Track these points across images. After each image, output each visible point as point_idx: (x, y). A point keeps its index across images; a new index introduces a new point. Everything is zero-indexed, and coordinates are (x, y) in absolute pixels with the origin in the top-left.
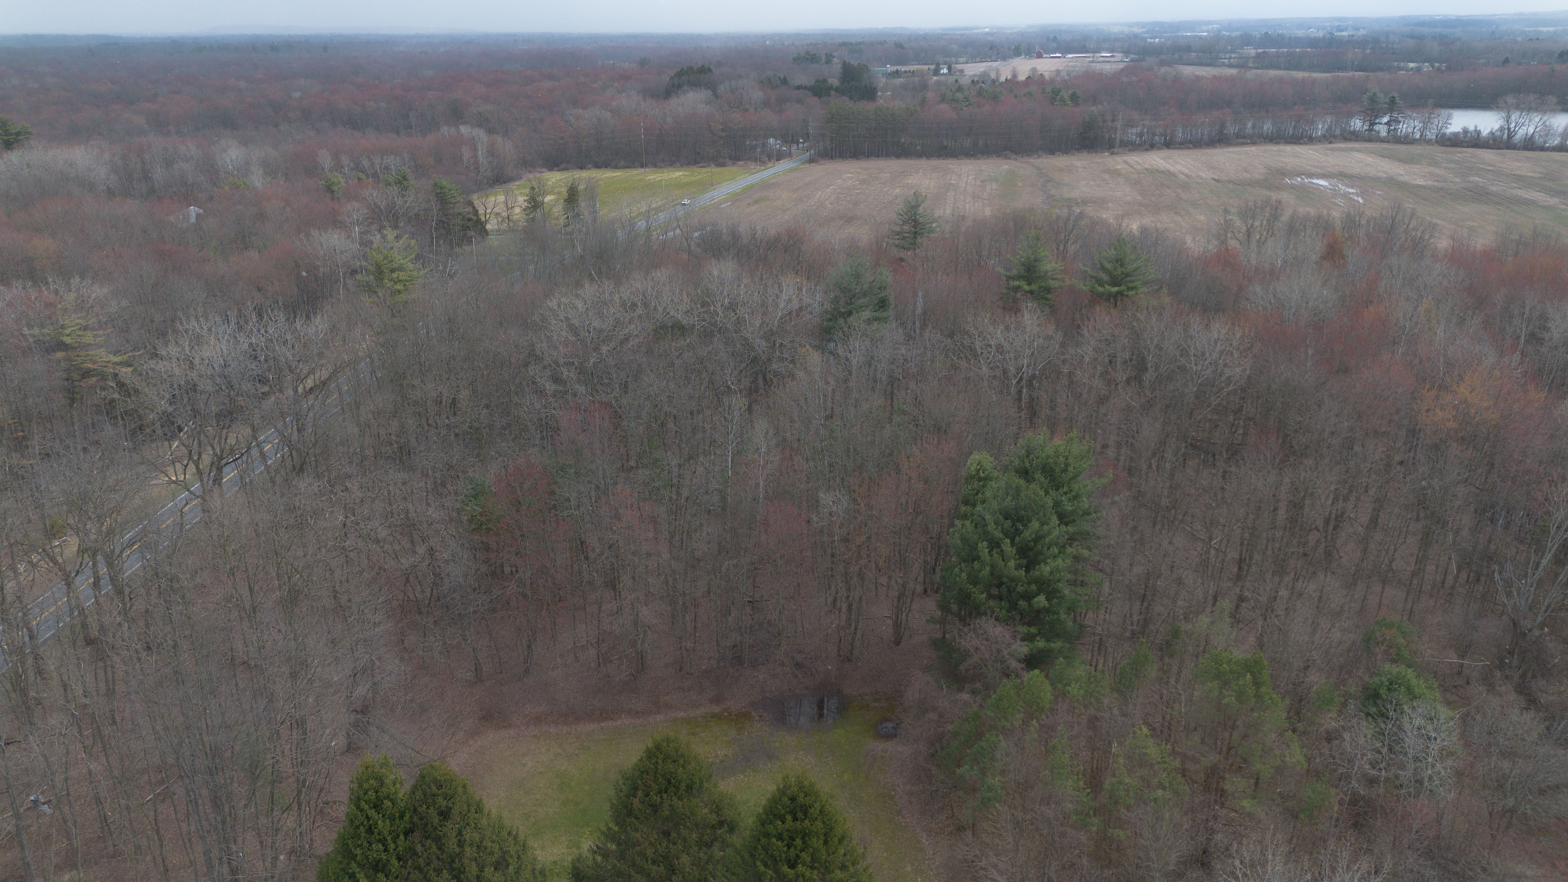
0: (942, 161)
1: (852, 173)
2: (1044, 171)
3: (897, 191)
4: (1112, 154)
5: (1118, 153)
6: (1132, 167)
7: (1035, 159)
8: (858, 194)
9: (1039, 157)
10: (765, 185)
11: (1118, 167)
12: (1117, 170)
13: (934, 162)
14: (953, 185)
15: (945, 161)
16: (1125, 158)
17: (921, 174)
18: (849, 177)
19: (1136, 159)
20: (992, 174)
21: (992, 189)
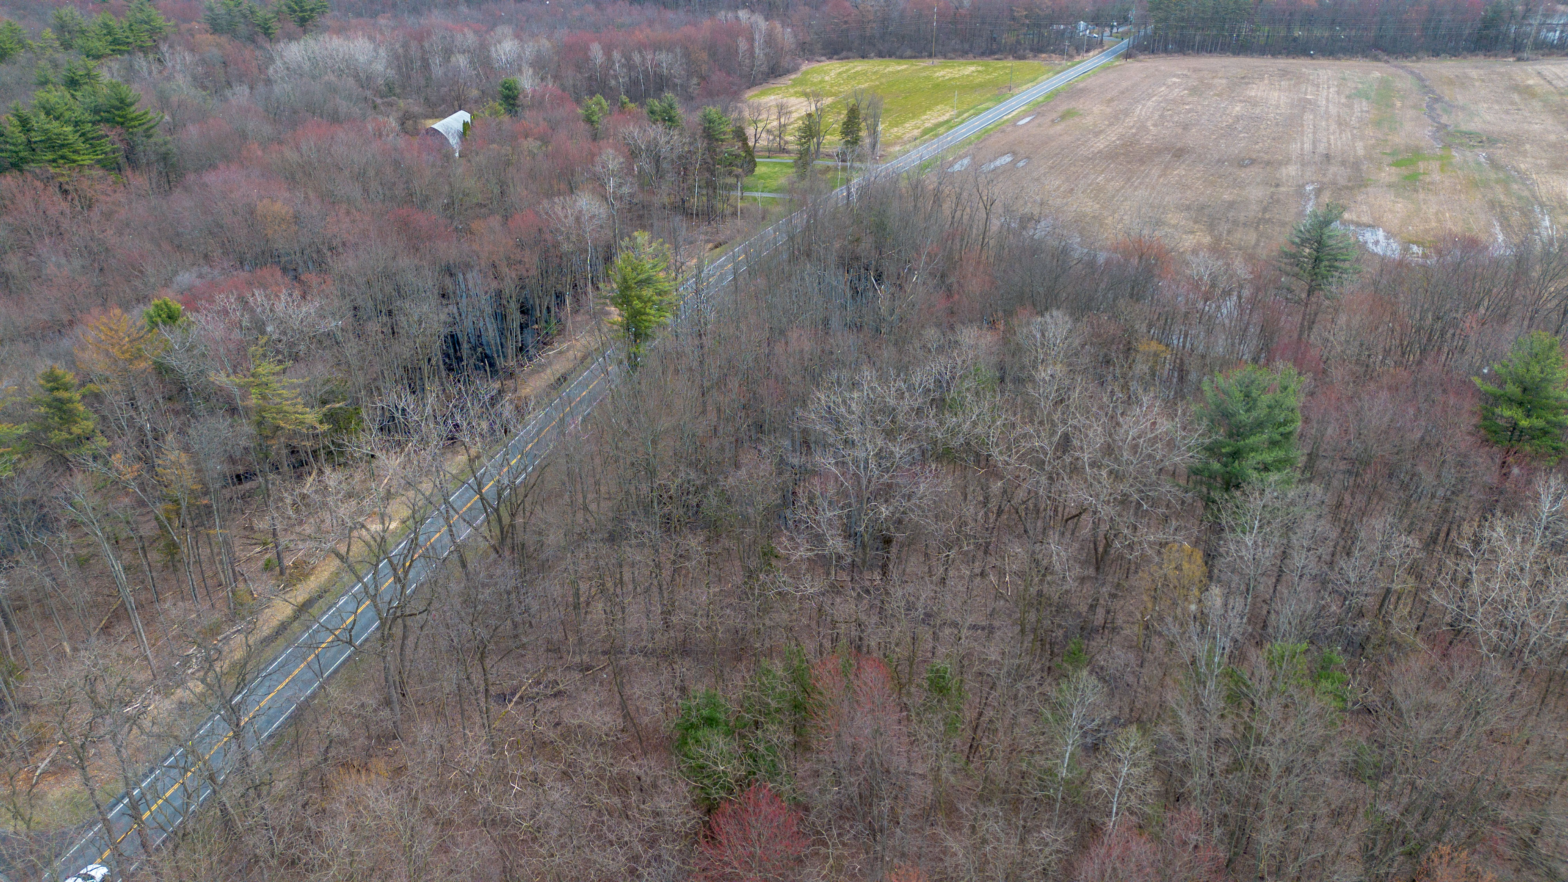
0: (1291, 61)
1: (1178, 76)
2: (1427, 83)
3: (1238, 109)
4: (1519, 59)
5: (1528, 59)
6: (1550, 83)
7: (1413, 62)
8: (1189, 111)
9: (1419, 59)
10: (1073, 92)
11: (1530, 82)
12: (1528, 87)
13: (1282, 62)
14: (1309, 101)
15: (1294, 61)
16: (1538, 67)
17: (1266, 82)
18: (1175, 83)
19: (1554, 69)
20: (1360, 86)
21: (1362, 111)
